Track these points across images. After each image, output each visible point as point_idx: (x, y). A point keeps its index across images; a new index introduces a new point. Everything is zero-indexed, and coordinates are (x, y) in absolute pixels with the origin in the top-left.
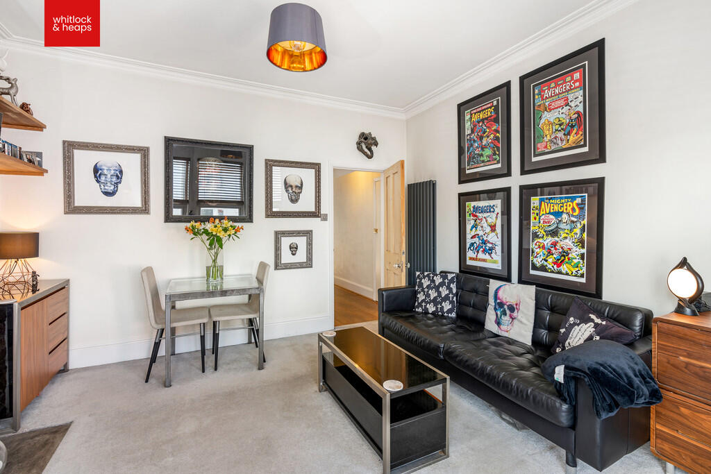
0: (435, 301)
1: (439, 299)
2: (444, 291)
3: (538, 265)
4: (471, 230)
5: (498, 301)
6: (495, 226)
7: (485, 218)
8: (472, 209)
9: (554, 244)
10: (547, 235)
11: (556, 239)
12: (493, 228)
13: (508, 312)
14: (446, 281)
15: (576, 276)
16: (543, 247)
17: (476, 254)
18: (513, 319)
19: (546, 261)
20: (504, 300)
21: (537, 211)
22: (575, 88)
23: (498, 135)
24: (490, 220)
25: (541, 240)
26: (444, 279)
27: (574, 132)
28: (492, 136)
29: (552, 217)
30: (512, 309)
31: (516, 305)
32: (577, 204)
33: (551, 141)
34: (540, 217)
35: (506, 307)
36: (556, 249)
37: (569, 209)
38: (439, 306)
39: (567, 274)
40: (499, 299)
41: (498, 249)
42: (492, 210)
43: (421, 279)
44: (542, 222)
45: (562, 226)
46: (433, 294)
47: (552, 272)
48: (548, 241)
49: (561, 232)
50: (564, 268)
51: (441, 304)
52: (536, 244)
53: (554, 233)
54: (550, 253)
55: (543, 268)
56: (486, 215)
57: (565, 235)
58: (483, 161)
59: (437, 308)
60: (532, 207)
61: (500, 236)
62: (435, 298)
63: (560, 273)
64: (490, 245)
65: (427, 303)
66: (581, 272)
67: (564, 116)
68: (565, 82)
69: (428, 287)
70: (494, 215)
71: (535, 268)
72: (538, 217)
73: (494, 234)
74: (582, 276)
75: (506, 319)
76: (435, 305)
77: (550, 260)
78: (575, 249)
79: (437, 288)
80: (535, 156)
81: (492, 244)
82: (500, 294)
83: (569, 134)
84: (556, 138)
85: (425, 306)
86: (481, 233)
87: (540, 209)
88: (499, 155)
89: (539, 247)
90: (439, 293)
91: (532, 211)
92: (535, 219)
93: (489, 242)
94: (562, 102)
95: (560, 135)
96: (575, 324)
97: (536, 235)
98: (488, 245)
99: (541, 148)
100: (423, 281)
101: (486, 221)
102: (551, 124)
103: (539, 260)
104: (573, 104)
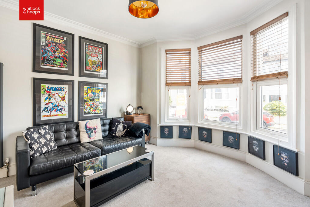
0: (46, 145)
1: (48, 142)
2: (48, 137)
3: (87, 112)
4: (46, 100)
5: (88, 128)
6: (64, 97)
7: (57, 93)
8: (46, 88)
9: (93, 104)
10: (91, 101)
11: (94, 102)
12: (63, 99)
13: (94, 131)
14: (47, 130)
15: (100, 113)
16: (89, 105)
17: (50, 113)
18: (95, 132)
19: (90, 110)
20: (91, 127)
21: (87, 92)
22: (100, 53)
23: (66, 55)
24: (60, 95)
25: (88, 103)
26: (46, 130)
27: (100, 67)
28: (63, 54)
29: (92, 94)
30: (95, 129)
31: (96, 127)
32: (101, 90)
33: (92, 67)
34: (88, 94)
35: (92, 129)
36: (94, 105)
37: (98, 92)
38: (49, 146)
39: (97, 113)
40: (88, 127)
41: (67, 109)
42: (62, 90)
43: (31, 135)
44: (88, 96)
45: (95, 97)
46: (43, 141)
47: (92, 114)
48: (91, 103)
49: (95, 99)
50: (96, 112)
51: (49, 144)
52: (86, 104)
53: (93, 100)
54: (91, 107)
55: (89, 113)
56: (58, 92)
57: (97, 100)
58: (56, 64)
59: (48, 148)
60: (84, 90)
61: (67, 102)
62: (45, 143)
63: (95, 113)
64: (61, 107)
65: (41, 148)
66: (102, 112)
67: (96, 60)
68: (97, 49)
69: (38, 138)
70: (64, 92)
71: (85, 113)
72: (87, 94)
73: (63, 101)
74: (102, 113)
75: (93, 134)
76: (47, 147)
77: (92, 109)
78: (100, 105)
79: (44, 136)
80: (86, 70)
81: (62, 106)
82: (88, 125)
83: (98, 67)
84: (94, 67)
85: (41, 150)
86: (54, 101)
87: (88, 91)
88: (67, 64)
89: (88, 106)
90: (46, 139)
91: (84, 92)
92: (86, 95)
93: (60, 106)
94: (96, 56)
95: (95, 66)
96: (118, 125)
97: (86, 101)
98: (60, 107)
99: (88, 68)
100: (33, 135)
101: (58, 95)
102: (91, 61)
103: (87, 110)
104: (99, 58)
